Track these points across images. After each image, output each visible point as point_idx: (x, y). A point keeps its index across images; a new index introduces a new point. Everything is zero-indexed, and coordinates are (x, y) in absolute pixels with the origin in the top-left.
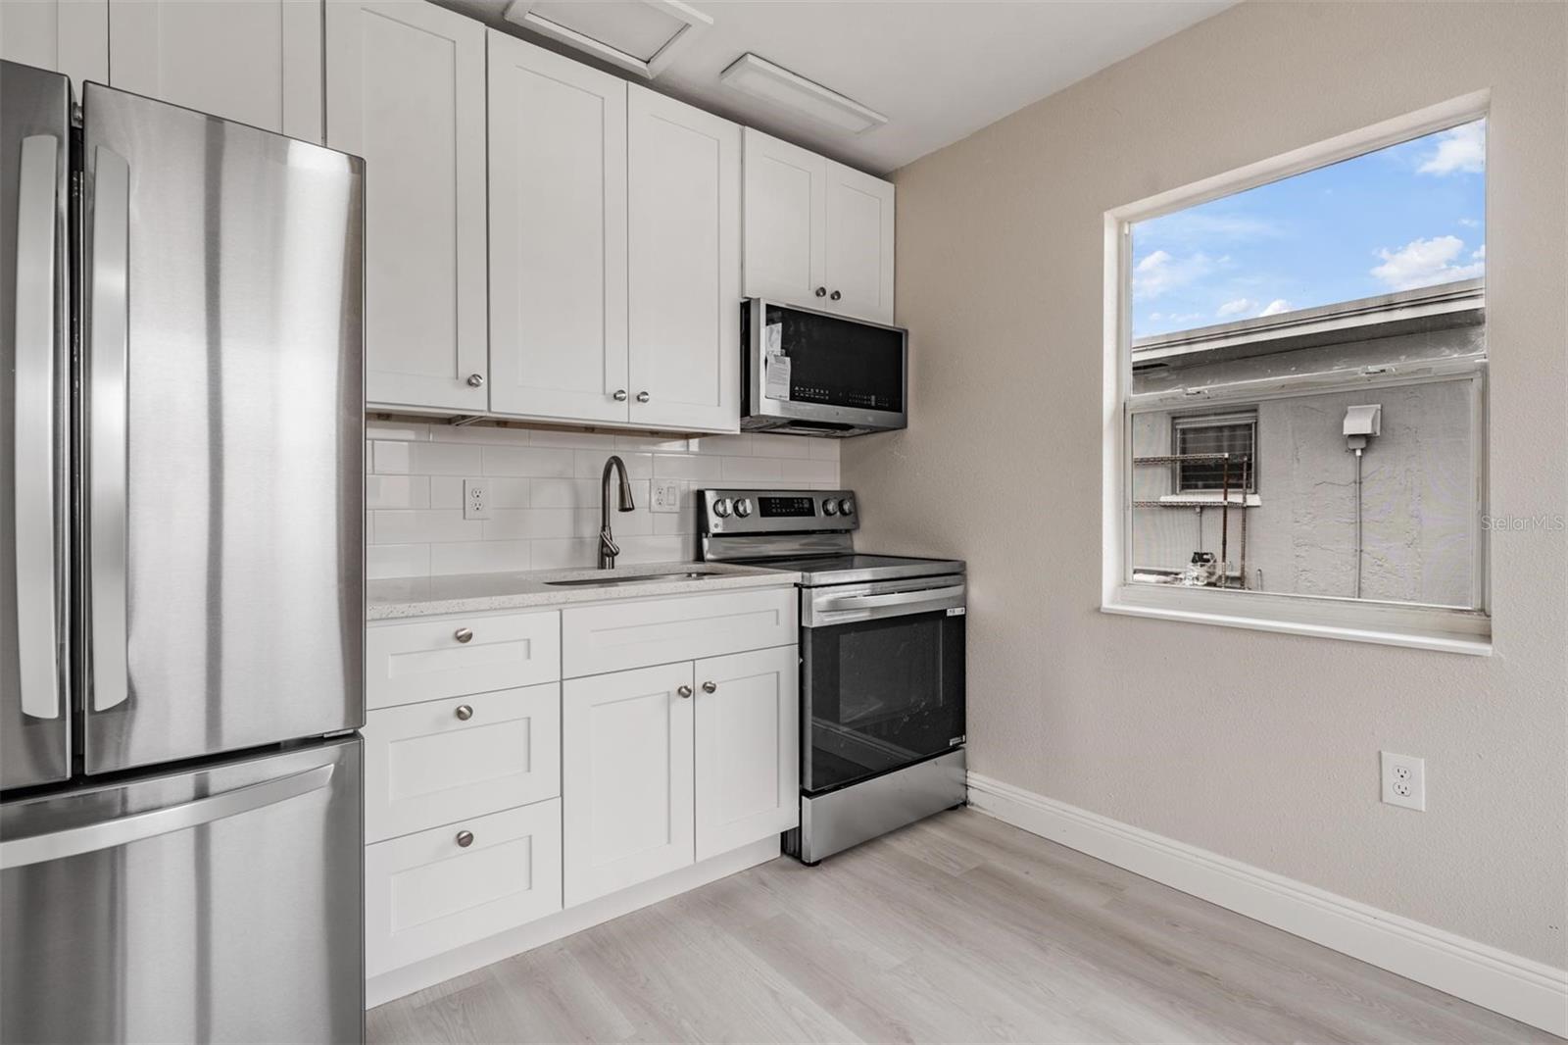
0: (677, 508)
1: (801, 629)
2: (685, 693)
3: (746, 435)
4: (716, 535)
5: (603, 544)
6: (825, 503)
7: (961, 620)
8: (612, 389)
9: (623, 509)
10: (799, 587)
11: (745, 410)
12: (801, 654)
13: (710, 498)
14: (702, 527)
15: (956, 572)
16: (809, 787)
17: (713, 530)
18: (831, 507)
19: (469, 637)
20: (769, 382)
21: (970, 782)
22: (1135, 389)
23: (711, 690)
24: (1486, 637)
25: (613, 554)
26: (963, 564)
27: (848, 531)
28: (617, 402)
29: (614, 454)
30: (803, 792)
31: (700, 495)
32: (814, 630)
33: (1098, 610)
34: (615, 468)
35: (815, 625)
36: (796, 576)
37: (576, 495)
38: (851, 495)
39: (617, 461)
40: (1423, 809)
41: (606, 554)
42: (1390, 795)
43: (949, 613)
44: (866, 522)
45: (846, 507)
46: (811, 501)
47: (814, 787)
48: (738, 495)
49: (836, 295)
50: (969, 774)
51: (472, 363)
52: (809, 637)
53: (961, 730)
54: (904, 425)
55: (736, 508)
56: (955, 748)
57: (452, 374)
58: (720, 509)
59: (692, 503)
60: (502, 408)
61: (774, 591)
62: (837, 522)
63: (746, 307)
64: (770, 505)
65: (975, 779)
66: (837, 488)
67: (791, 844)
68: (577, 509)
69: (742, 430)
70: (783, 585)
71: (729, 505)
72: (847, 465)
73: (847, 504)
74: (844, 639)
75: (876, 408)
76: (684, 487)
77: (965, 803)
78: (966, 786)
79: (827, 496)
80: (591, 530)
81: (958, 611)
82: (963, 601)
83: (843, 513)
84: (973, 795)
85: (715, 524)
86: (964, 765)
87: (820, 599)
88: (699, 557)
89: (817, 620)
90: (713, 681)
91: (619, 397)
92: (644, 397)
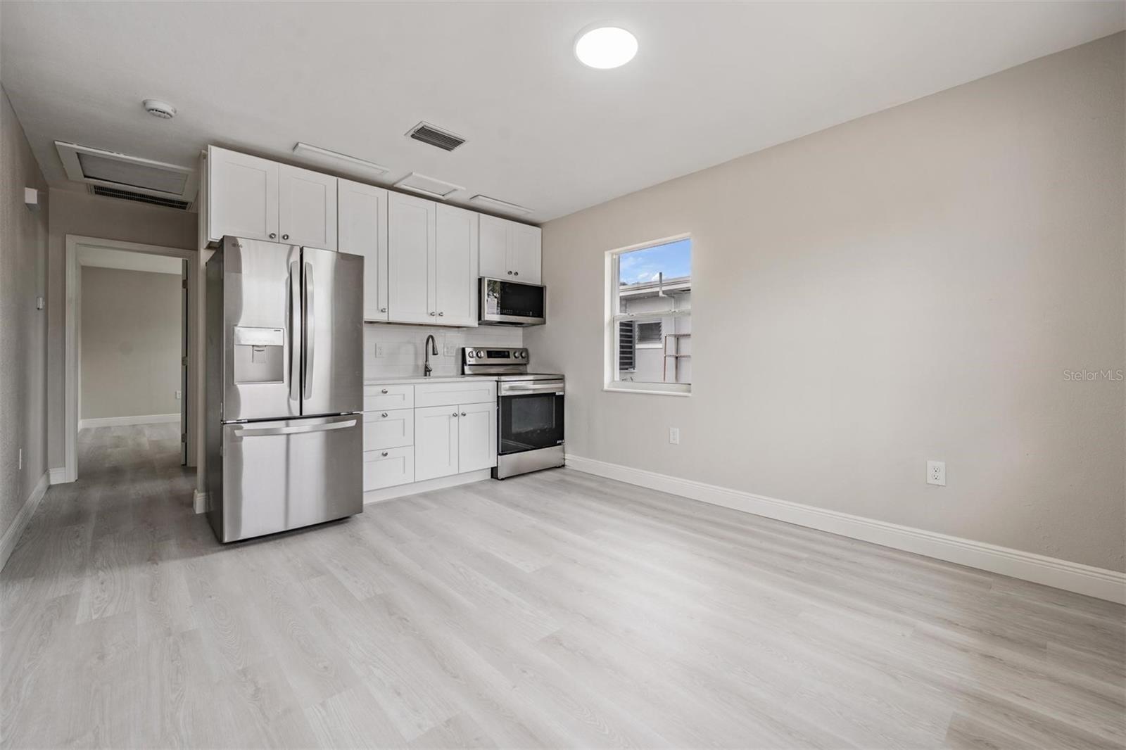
0: (454, 354)
1: (498, 397)
2: (455, 415)
3: (481, 326)
4: (469, 365)
5: (426, 367)
6: (515, 353)
7: (562, 397)
8: (430, 312)
9: (434, 354)
10: (497, 382)
11: (480, 318)
12: (498, 405)
13: (468, 350)
14: (464, 362)
15: (561, 379)
16: (500, 452)
17: (468, 363)
18: (517, 355)
19: (386, 392)
20: (488, 308)
21: (566, 458)
22: (621, 312)
23: (464, 415)
24: (690, 391)
25: (430, 371)
26: (563, 376)
27: (525, 364)
28: (432, 317)
29: (432, 334)
30: (499, 454)
31: (463, 350)
32: (502, 397)
33: (602, 390)
34: (431, 340)
35: (503, 395)
36: (496, 378)
37: (416, 348)
38: (526, 350)
39: (432, 337)
40: (678, 443)
41: (427, 371)
42: (672, 441)
43: (557, 394)
44: (532, 360)
45: (523, 355)
46: (508, 352)
47: (502, 451)
48: (478, 350)
49: (516, 274)
50: (566, 455)
51: (383, 305)
52: (500, 399)
53: (562, 438)
54: (545, 323)
55: (477, 355)
56: (560, 444)
57: (376, 308)
58: (471, 355)
59: (460, 352)
60: (391, 320)
61: (488, 384)
62: (520, 361)
63: (480, 281)
64: (491, 354)
65: (567, 456)
66: (521, 347)
67: (494, 472)
68: (416, 354)
69: (479, 324)
70: (491, 381)
71: (474, 354)
72: (525, 338)
73: (524, 353)
74: (513, 400)
75: (532, 316)
76: (457, 346)
77: (563, 466)
78: (564, 459)
79: (515, 350)
80: (421, 362)
81: (561, 393)
82: (563, 389)
83: (522, 357)
84: (567, 463)
85: (470, 360)
86: (564, 451)
87: (504, 386)
88: (463, 373)
89: (503, 393)
90: (465, 412)
91: (432, 314)
92: (440, 315)
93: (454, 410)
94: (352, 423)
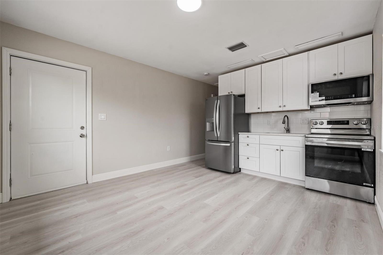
1: (307, 145)
2: (278, 150)
6: (354, 122)
9: (283, 123)
10: (305, 137)
12: (306, 149)
13: (312, 121)
20: (312, 98)
26: (375, 138)
39: (286, 116)
43: (363, 150)
45: (364, 122)
46: (348, 121)
49: (341, 74)
50: (375, 196)
51: (259, 106)
54: (373, 100)
70: (301, 136)
75: (355, 97)
76: (309, 119)
77: (374, 204)
81: (369, 150)
85: (313, 126)
90: (283, 150)
91: (280, 107)
92: (285, 106)
93: (278, 148)
94: (229, 145)
